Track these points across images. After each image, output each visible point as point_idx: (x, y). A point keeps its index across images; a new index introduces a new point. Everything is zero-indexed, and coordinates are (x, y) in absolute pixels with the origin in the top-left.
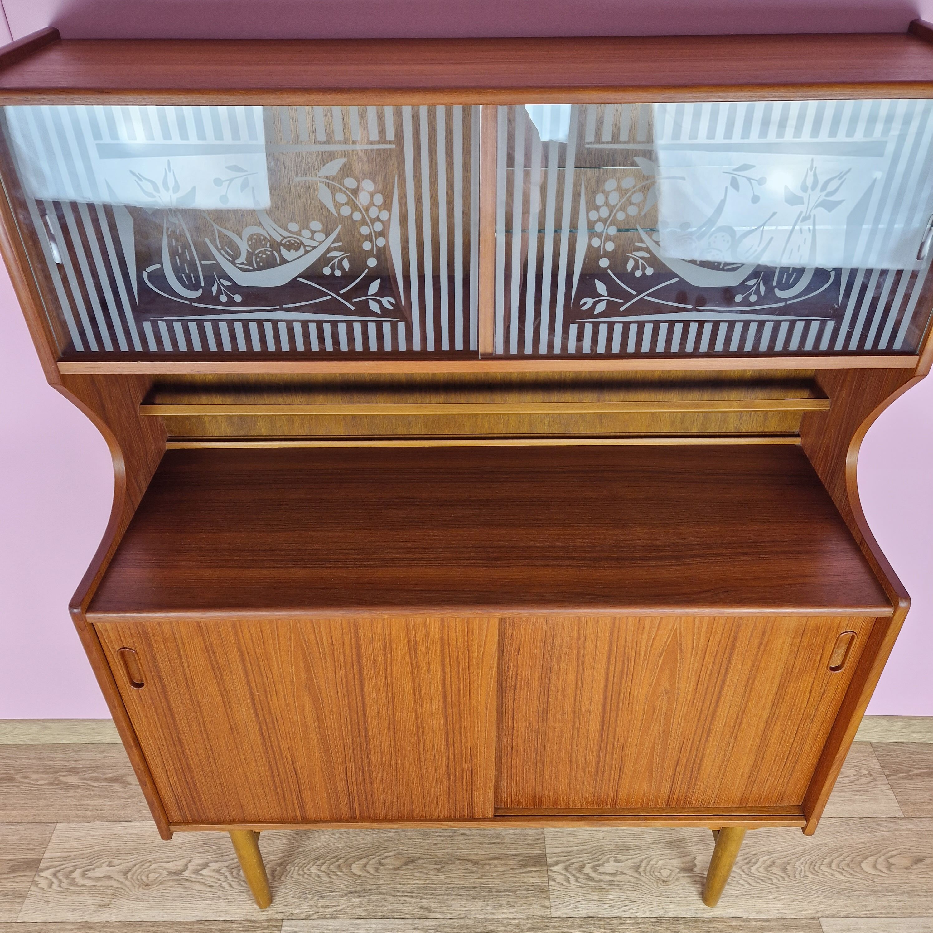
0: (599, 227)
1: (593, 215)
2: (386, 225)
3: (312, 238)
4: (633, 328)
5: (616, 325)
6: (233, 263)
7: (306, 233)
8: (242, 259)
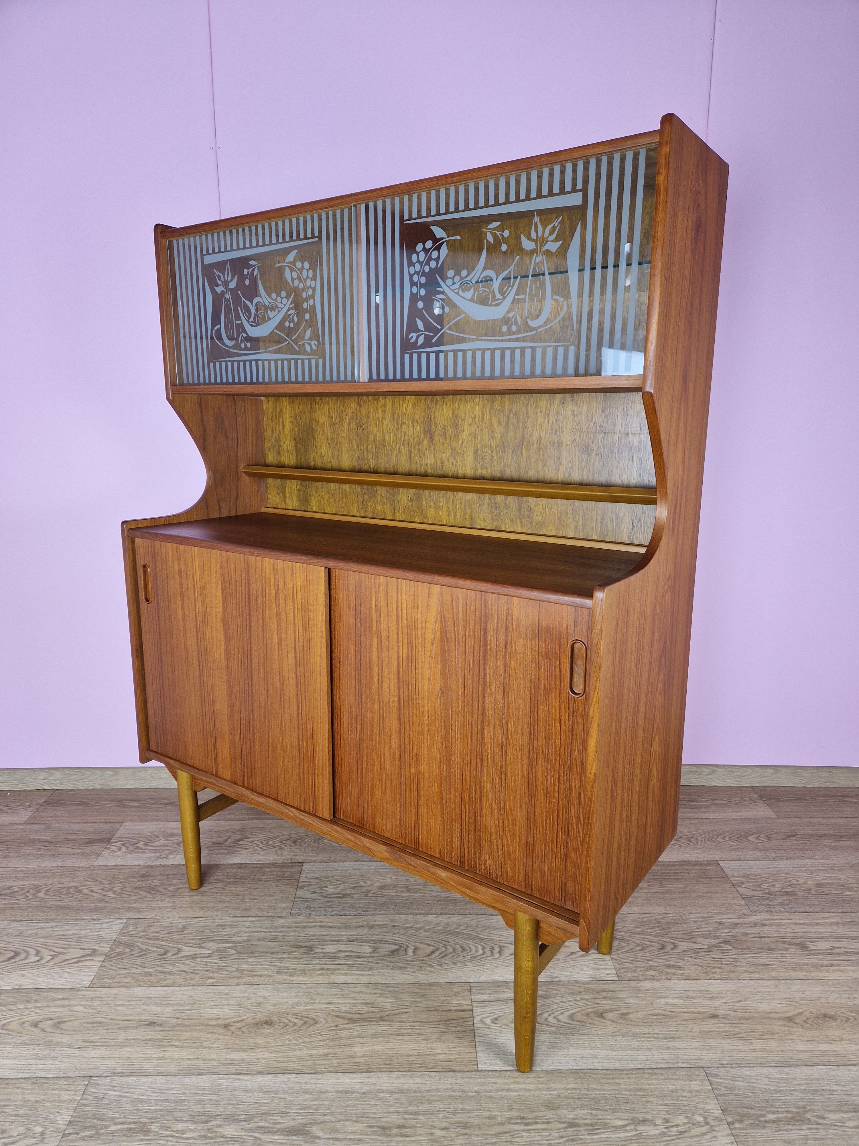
0: (416, 278)
1: (412, 270)
2: (314, 289)
3: (281, 303)
4: (433, 356)
5: (423, 354)
6: (248, 321)
7: (279, 299)
8: (252, 319)
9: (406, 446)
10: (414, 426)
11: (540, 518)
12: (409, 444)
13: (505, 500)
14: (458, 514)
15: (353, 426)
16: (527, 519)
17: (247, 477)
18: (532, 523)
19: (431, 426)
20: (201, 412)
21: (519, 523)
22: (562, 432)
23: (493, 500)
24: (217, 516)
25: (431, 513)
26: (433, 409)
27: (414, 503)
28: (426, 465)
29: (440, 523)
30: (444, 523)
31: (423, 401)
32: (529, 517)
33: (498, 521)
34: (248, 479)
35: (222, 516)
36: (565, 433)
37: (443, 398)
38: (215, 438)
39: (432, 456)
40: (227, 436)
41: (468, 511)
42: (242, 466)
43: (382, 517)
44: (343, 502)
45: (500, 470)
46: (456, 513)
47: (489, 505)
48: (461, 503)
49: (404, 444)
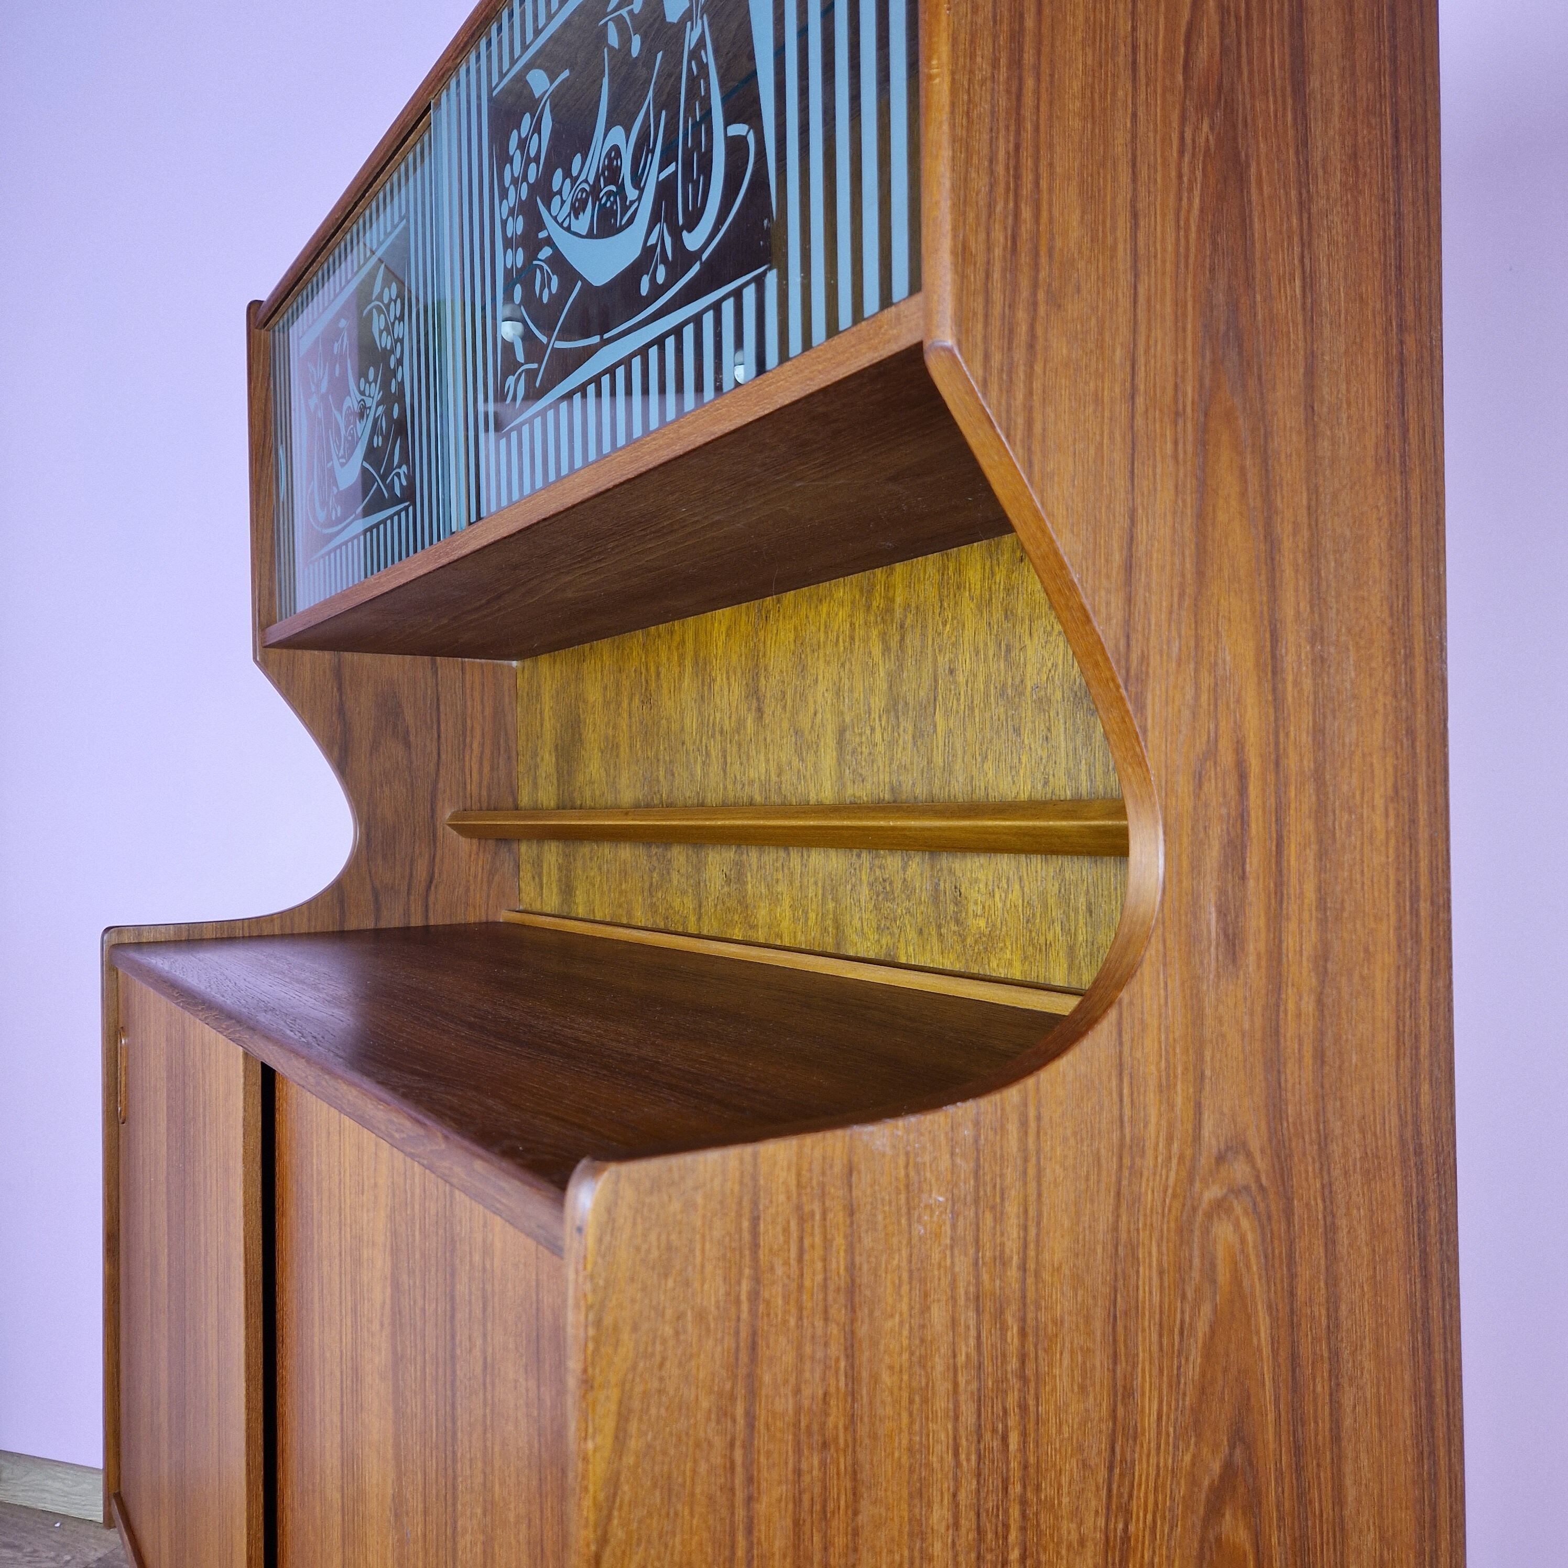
0: (510, 228)
1: (505, 209)
2: (402, 343)
3: (370, 395)
7: (367, 388)
9: (718, 735)
10: (729, 685)
11: (982, 923)
12: (721, 732)
13: (904, 869)
14: (812, 916)
15: (636, 701)
16: (954, 928)
17: (462, 839)
18: (964, 941)
19: (758, 680)
20: (340, 689)
21: (935, 939)
22: (1023, 649)
23: (878, 872)
24: (369, 924)
25: (762, 914)
26: (761, 634)
27: (733, 886)
28: (751, 783)
29: (778, 943)
30: (787, 942)
31: (744, 617)
32: (957, 922)
33: (892, 935)
34: (464, 844)
35: (383, 924)
36: (1030, 652)
37: (779, 601)
38: (375, 746)
39: (762, 758)
40: (408, 745)
41: (831, 905)
42: (446, 813)
43: (680, 930)
44: (621, 892)
45: (891, 782)
46: (807, 913)
47: (871, 885)
48: (816, 883)
49: (713, 736)
